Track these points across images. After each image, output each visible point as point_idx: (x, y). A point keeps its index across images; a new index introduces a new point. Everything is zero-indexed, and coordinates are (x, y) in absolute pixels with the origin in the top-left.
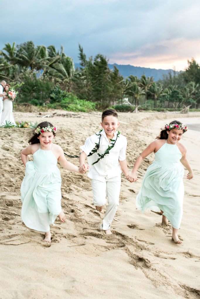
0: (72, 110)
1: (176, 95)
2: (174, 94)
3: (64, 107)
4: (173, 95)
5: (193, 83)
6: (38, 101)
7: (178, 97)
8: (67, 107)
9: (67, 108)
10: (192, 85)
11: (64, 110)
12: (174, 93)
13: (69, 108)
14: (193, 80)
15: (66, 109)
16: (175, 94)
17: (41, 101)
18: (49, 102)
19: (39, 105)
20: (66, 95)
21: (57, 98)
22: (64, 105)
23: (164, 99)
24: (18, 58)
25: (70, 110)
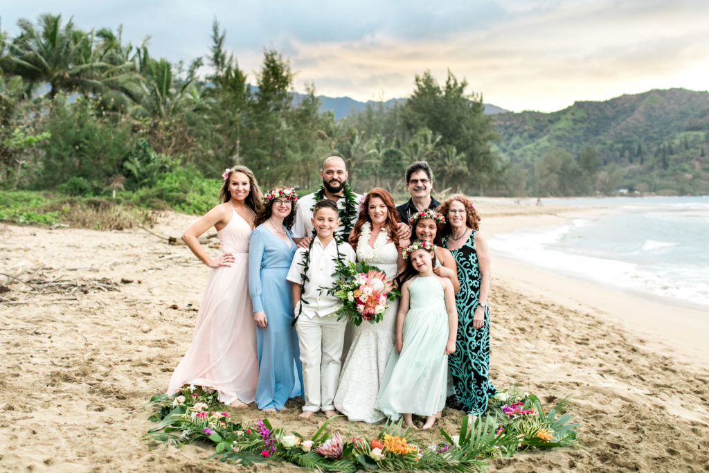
0: (197, 211)
1: (395, 161)
2: (389, 158)
3: (174, 201)
4: (388, 160)
5: (429, 133)
6: (86, 181)
7: (399, 165)
8: (184, 201)
9: (183, 205)
10: (425, 137)
11: (175, 210)
12: (391, 157)
13: (189, 204)
14: (424, 123)
15: (181, 207)
16: (393, 159)
17: (95, 183)
18: (122, 186)
19: (92, 193)
20: (167, 166)
21: (144, 175)
22: (173, 197)
23: (368, 172)
24: (16, 59)
25: (191, 211)
